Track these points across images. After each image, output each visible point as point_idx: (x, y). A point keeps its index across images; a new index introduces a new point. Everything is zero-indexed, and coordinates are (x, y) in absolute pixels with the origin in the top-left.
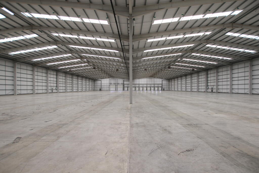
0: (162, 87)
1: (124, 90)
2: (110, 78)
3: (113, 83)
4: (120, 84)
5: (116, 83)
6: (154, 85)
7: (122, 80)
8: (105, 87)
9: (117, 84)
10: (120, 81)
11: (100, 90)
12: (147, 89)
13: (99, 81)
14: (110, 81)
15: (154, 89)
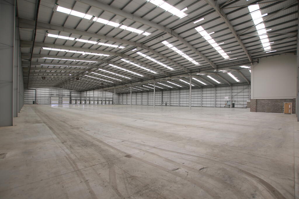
0: (112, 101)
1: (71, 103)
2: (51, 88)
3: (56, 94)
4: (65, 96)
5: (60, 94)
6: (105, 98)
7: (69, 91)
8: (42, 99)
9: (61, 96)
10: (65, 92)
11: (34, 103)
12: (98, 103)
13: (31, 91)
14: (50, 92)
15: (106, 103)
